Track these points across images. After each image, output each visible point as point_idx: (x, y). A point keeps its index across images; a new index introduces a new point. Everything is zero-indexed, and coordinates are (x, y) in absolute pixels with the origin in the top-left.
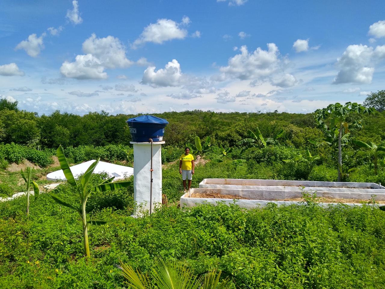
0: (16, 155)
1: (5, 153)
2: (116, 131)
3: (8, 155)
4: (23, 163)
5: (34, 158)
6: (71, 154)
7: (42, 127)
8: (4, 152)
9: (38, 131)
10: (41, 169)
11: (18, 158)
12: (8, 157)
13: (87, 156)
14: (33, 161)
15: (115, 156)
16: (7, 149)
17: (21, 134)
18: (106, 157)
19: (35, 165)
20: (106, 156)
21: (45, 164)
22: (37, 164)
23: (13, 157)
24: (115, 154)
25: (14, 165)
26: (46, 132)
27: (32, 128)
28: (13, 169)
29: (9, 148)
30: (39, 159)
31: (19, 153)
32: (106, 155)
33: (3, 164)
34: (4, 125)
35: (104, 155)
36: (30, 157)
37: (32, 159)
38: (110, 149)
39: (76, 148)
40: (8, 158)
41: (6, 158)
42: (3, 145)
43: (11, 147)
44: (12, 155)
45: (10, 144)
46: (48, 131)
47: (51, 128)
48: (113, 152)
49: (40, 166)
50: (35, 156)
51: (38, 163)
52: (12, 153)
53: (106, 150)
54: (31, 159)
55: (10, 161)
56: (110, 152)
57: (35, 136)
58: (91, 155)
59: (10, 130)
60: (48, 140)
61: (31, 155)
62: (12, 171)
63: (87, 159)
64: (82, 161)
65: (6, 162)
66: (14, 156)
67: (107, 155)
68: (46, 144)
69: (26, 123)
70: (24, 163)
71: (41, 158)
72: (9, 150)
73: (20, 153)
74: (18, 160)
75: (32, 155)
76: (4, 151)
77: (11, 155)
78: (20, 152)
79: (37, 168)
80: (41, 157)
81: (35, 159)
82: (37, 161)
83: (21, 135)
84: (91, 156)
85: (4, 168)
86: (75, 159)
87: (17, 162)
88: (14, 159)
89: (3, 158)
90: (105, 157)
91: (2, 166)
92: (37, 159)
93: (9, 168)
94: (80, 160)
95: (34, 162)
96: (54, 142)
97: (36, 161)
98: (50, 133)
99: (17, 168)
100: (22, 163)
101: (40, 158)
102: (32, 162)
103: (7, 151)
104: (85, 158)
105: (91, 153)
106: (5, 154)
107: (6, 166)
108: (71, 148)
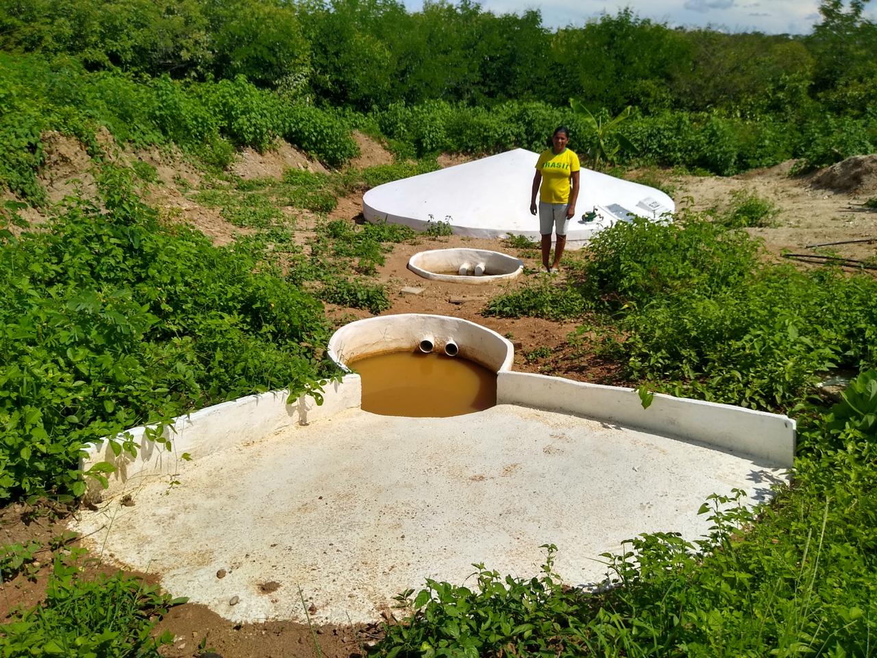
0: (253, 121)
1: (221, 112)
2: (512, 59)
3: (229, 117)
4: (274, 149)
5: (306, 134)
6: (402, 127)
7: (313, 35)
8: (217, 109)
9: (303, 49)
10: (328, 173)
11: (261, 132)
12: (230, 125)
13: (453, 138)
14: (304, 145)
15: (543, 139)
16: (223, 97)
17: (259, 53)
18: (515, 141)
19: (310, 158)
20: (513, 138)
21: (338, 155)
22: (315, 156)
23: (245, 127)
24: (543, 133)
25: (249, 153)
26: (326, 52)
27: (289, 35)
28: (250, 170)
29: (231, 96)
30: (319, 137)
31: (263, 115)
32: (513, 134)
33: (218, 151)
34: (206, 21)
35: (509, 135)
36: (294, 130)
37: (300, 138)
38: (528, 116)
39: (415, 109)
40: (231, 129)
41: (223, 131)
42: (211, 82)
43: (237, 93)
44: (242, 120)
45: (233, 81)
46: (331, 49)
47: (341, 40)
48: (537, 127)
49: (323, 163)
50: (308, 130)
51: (319, 151)
52: (243, 113)
53: (514, 120)
54: (296, 139)
55: (239, 142)
56: (529, 124)
57: (295, 65)
58: (468, 132)
59: (224, 38)
60: (334, 77)
61: (297, 123)
62: (247, 178)
63: (454, 147)
64: (438, 151)
65: (224, 141)
66: (248, 123)
67: (518, 135)
68: (326, 93)
69: (270, 16)
70: (277, 151)
71: (327, 134)
72: (231, 101)
73: (265, 116)
74: (262, 138)
75: (301, 125)
76: (217, 106)
77: (240, 121)
78: (265, 112)
79: (315, 168)
80: (325, 131)
81: (308, 139)
82: (315, 144)
83: (257, 58)
84: (466, 136)
85: (222, 164)
86: (418, 143)
87: (257, 146)
88: (250, 133)
89: (216, 130)
90: (511, 142)
91: (214, 156)
92: (314, 139)
93: (235, 164)
94: (433, 150)
95: (306, 150)
96: (349, 86)
97: (312, 146)
98: (337, 54)
99: (260, 167)
100: (272, 151)
101: (322, 136)
102: (300, 149)
103: (224, 105)
104: (449, 141)
105: (468, 128)
106: (220, 116)
107: (227, 158)
108: (399, 108)
